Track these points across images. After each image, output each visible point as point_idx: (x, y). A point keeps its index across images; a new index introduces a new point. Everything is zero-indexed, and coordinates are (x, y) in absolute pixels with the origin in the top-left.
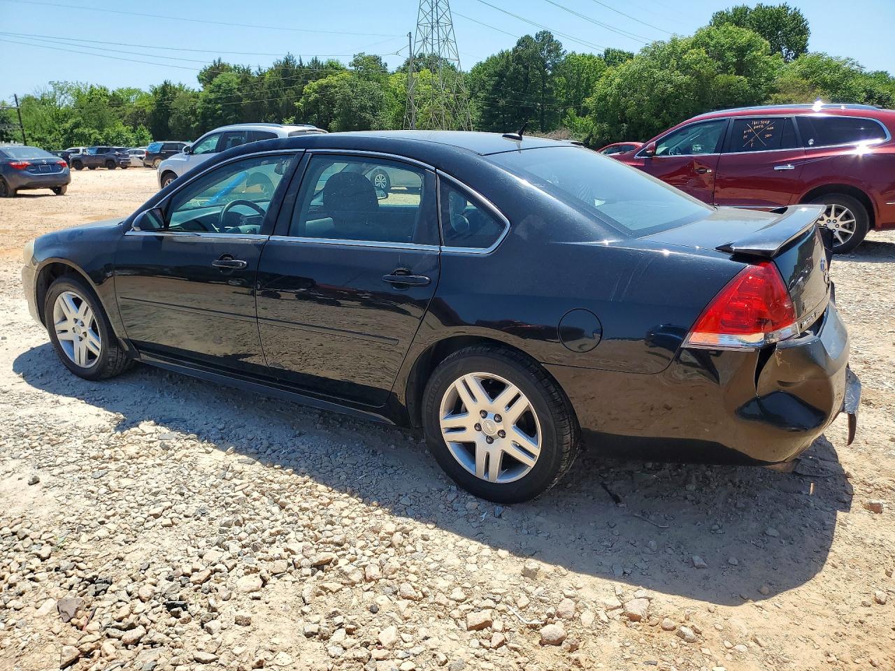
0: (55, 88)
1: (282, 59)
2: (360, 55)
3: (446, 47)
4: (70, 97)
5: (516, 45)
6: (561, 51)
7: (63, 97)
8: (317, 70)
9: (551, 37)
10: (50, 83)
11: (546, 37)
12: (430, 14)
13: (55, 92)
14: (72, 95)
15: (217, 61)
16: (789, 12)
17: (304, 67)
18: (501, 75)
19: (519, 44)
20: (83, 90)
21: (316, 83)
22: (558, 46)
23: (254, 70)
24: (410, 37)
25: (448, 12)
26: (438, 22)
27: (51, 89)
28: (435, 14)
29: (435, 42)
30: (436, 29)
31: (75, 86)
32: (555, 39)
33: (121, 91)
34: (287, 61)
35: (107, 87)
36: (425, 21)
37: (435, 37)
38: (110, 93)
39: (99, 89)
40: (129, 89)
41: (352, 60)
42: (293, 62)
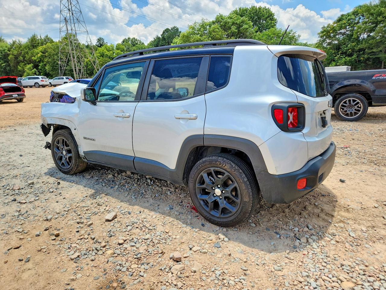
1: (32, 36)
5: (162, 33)
9: (178, 29)
11: (175, 29)
42: (37, 37)
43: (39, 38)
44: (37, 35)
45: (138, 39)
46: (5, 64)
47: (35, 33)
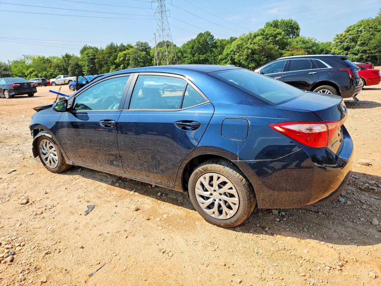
0: (25, 57)
1: (110, 44)
2: (139, 42)
3: (168, 38)
4: (31, 61)
5: (196, 37)
6: (214, 39)
7: (28, 60)
8: (123, 48)
10: (23, 55)
11: (208, 34)
12: (162, 26)
13: (25, 59)
14: (31, 60)
15: (85, 45)
16: (293, 22)
17: (118, 47)
18: (192, 48)
19: (198, 37)
20: (36, 57)
21: (122, 53)
22: (212, 37)
23: (99, 48)
24: (155, 35)
25: (168, 26)
26: (164, 29)
27: (23, 58)
28: (163, 26)
29: (164, 36)
30: (164, 31)
31: (33, 56)
32: (211, 34)
33: (50, 57)
34: (112, 44)
35: (45, 56)
36: (160, 29)
37: (164, 34)
38: (46, 58)
39: (42, 57)
40: (53, 57)
41: (135, 44)
42: (114, 45)
43: (116, 45)
45: (170, 42)
46: (92, 65)
47: (113, 42)
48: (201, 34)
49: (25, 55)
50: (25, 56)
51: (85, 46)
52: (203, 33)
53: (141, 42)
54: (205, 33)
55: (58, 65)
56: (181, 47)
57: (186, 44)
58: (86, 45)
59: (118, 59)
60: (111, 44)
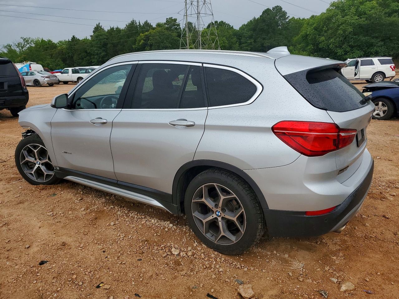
2: (170, 18)
5: (262, 14)
6: (287, 17)
7: (28, 45)
9: (281, 8)
10: (22, 38)
11: (278, 9)
13: (24, 43)
14: (33, 44)
17: (141, 26)
18: (254, 30)
19: (264, 13)
21: (144, 34)
22: (285, 13)
23: (116, 28)
27: (22, 41)
32: (283, 10)
38: (52, 43)
41: (165, 21)
42: (136, 23)
43: (138, 24)
44: (135, 21)
45: (226, 23)
47: (134, 19)
48: (268, 9)
49: (25, 38)
50: (24, 40)
51: (97, 25)
52: (271, 9)
53: (173, 18)
54: (273, 8)
55: (62, 52)
56: (238, 29)
57: (247, 25)
58: (99, 24)
59: (137, 44)
60: (132, 22)
